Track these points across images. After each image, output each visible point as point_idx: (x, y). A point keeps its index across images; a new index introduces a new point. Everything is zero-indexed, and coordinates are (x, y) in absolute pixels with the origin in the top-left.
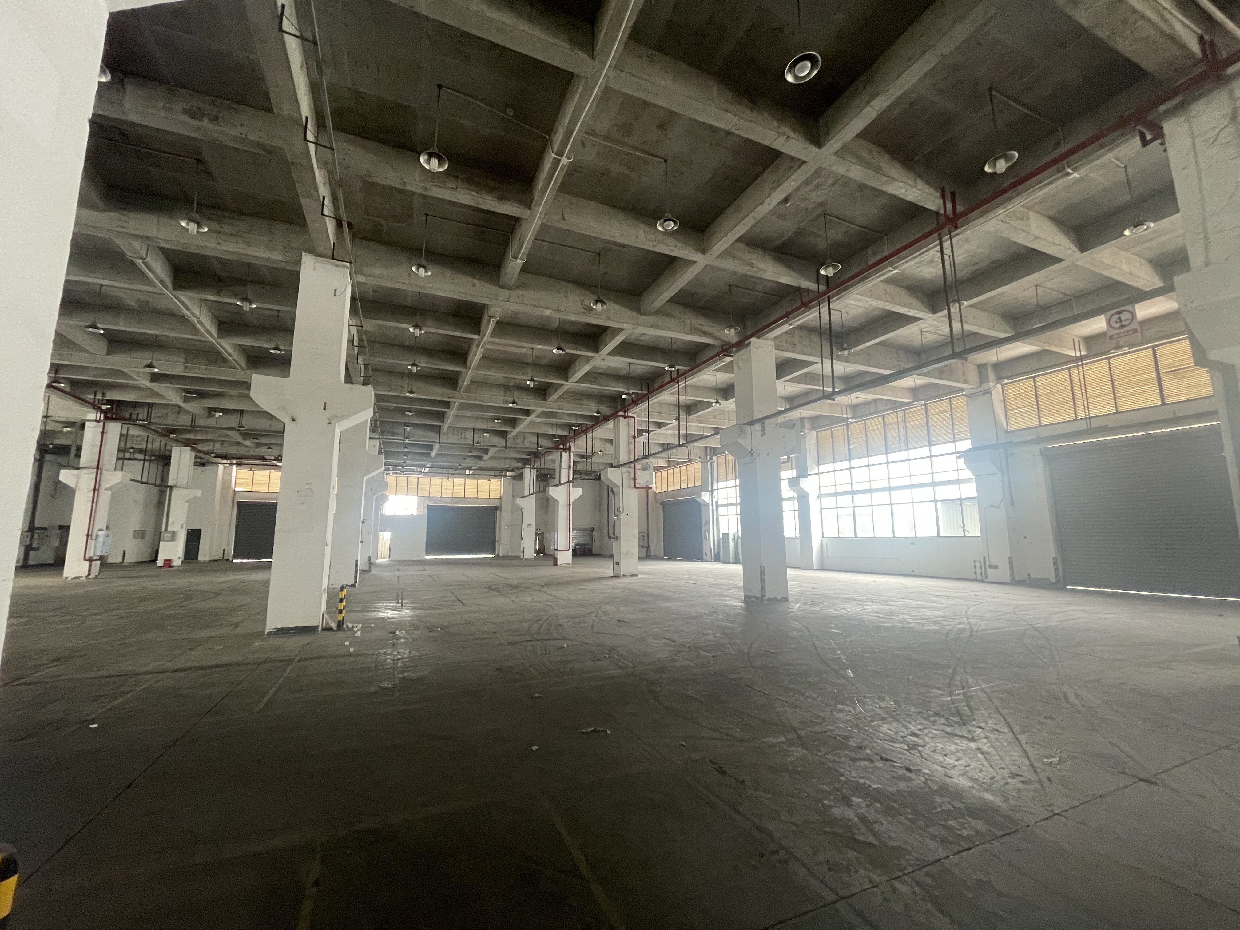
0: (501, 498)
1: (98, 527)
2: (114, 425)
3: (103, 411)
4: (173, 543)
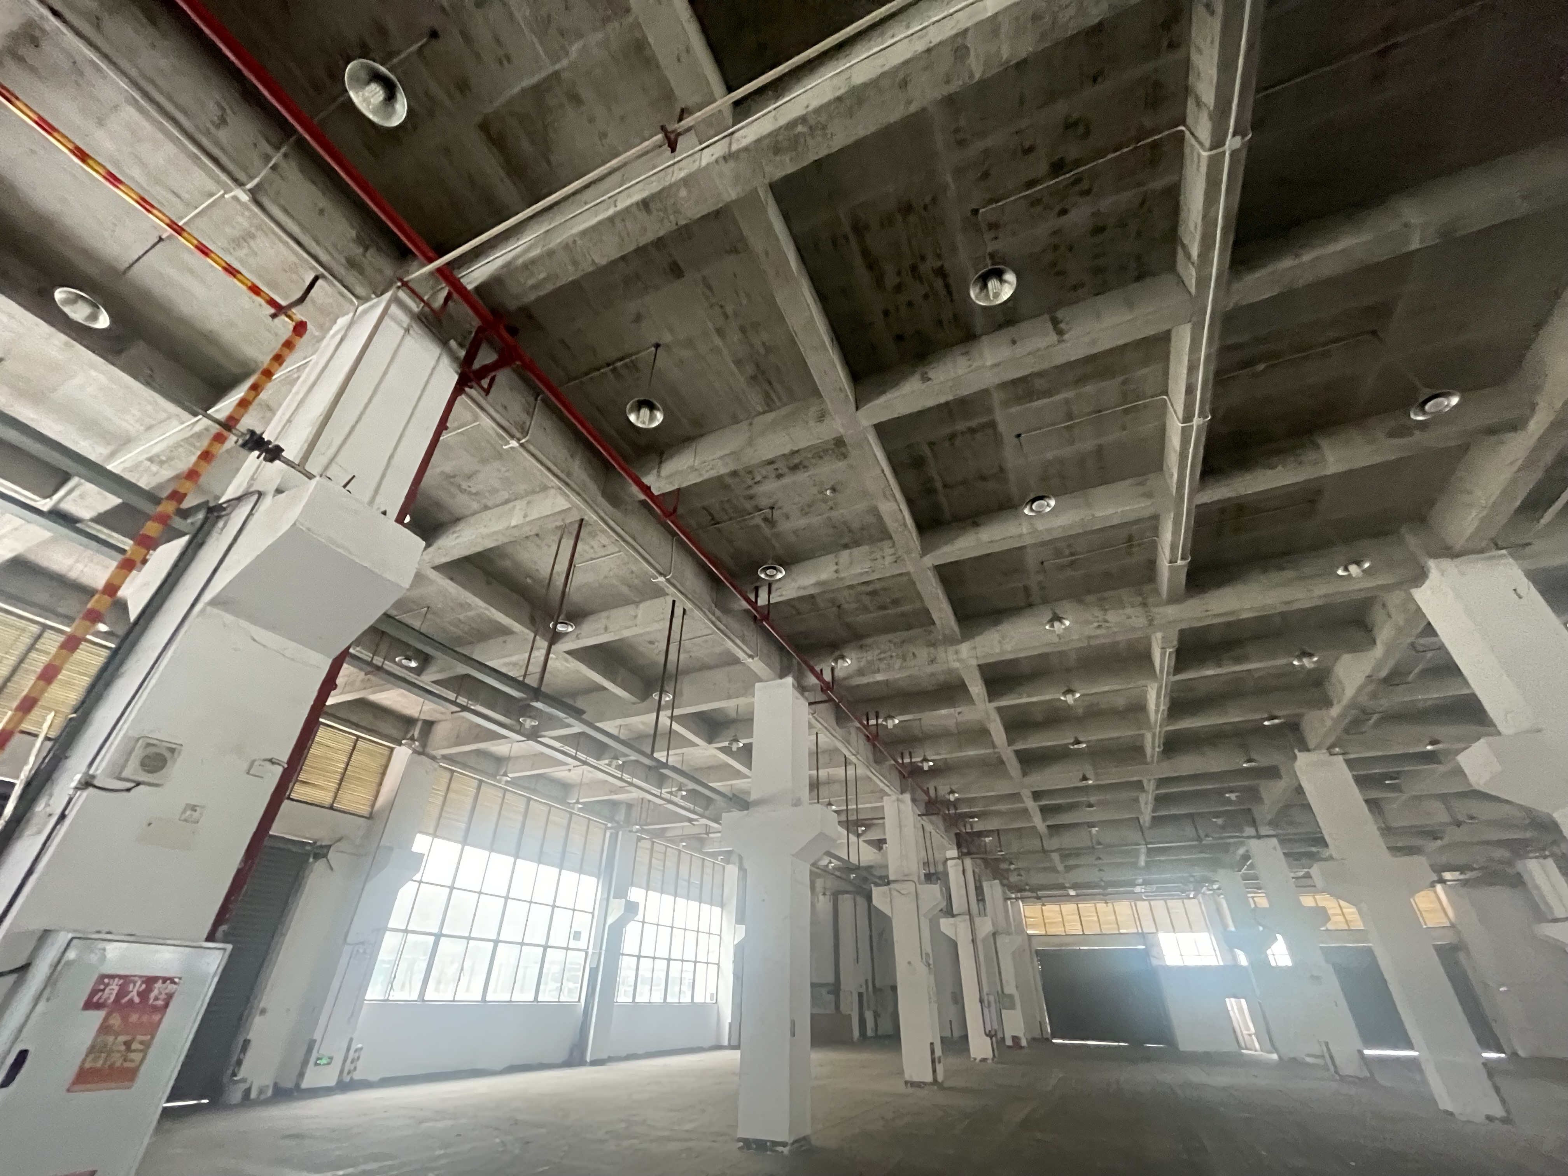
0: (1453, 926)
1: (986, 990)
2: (968, 862)
3: (959, 846)
4: (1013, 1012)
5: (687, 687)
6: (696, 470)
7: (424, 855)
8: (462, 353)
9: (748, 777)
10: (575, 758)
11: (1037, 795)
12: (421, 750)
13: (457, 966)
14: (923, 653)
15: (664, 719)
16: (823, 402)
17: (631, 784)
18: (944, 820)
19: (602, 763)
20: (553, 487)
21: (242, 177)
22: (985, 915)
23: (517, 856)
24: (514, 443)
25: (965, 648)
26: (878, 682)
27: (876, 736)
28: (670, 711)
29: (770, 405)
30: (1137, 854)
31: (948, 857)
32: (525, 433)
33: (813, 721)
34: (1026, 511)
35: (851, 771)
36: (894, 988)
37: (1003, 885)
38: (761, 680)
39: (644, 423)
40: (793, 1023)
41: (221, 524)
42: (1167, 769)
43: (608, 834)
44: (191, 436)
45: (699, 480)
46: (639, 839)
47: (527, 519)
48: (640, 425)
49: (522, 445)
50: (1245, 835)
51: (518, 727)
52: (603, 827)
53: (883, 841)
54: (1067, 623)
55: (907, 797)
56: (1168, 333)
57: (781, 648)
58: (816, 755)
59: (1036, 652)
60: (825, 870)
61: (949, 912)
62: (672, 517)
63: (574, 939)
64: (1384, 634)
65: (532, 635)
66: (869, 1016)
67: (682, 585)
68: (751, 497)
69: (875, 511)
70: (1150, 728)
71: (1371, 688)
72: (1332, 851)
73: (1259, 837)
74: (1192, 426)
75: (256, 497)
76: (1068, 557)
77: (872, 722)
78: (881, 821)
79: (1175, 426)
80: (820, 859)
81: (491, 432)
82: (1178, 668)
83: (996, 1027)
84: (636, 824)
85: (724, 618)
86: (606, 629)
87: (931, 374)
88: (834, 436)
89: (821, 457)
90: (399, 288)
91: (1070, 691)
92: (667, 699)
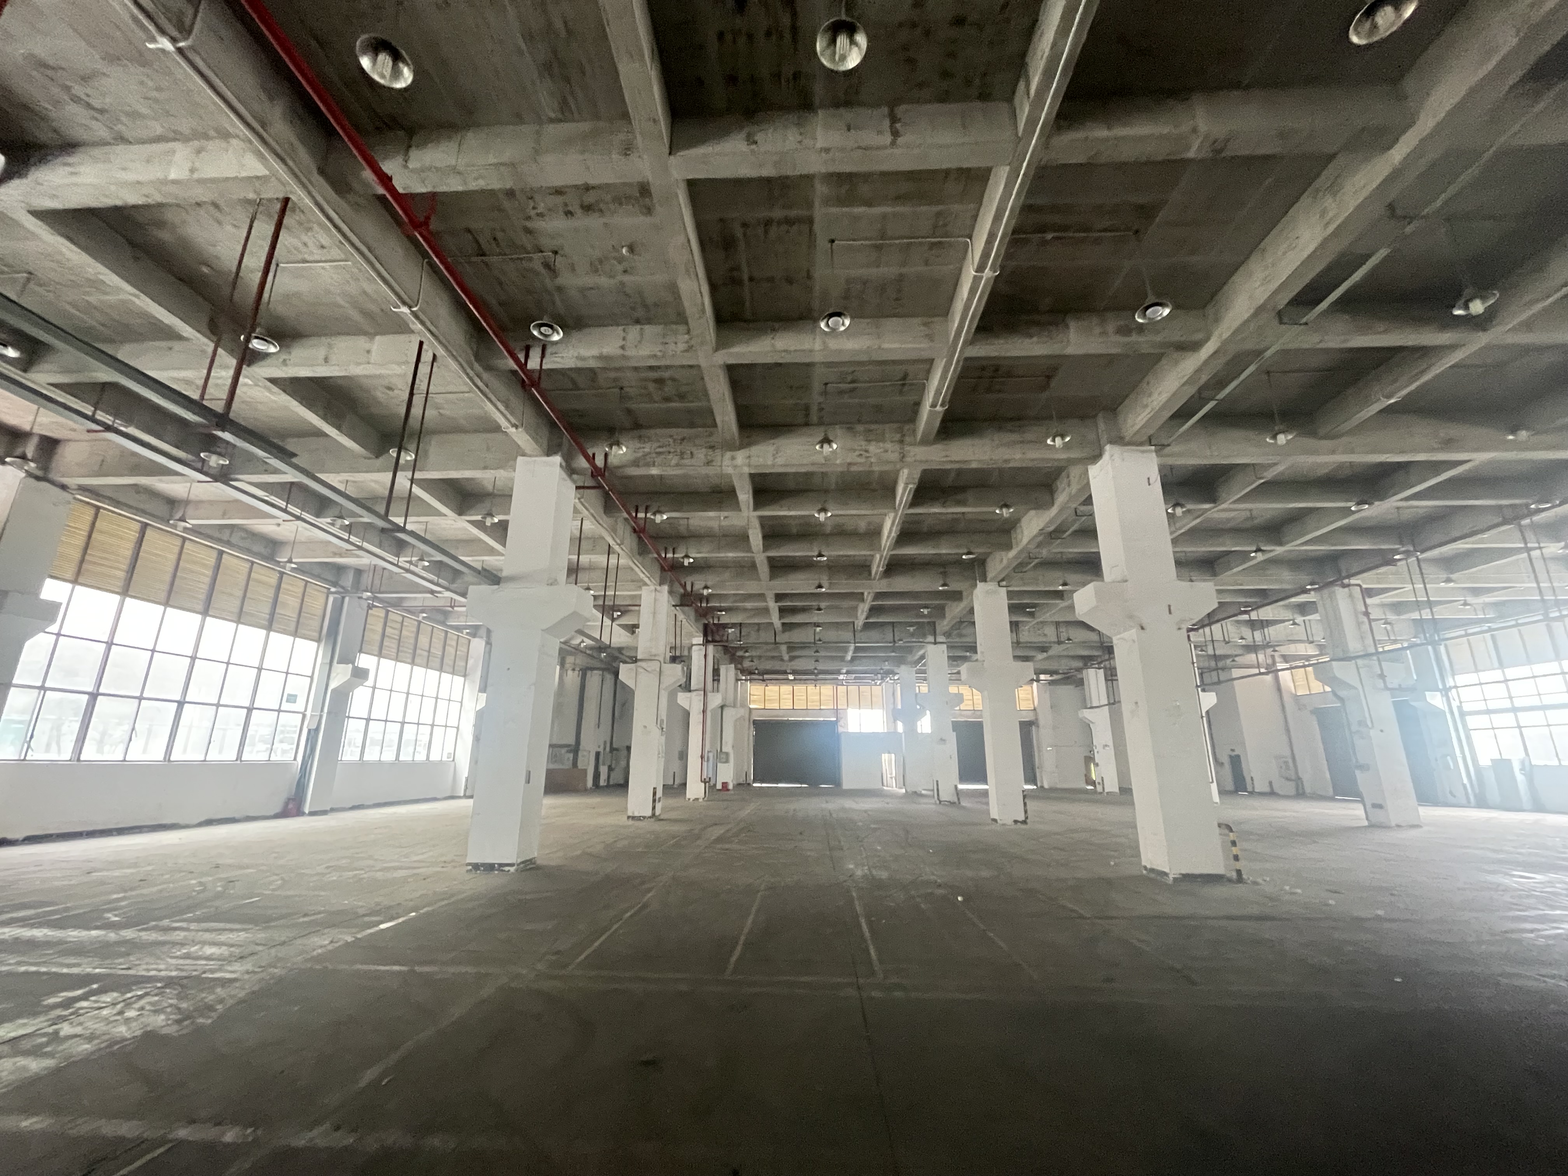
0: (1035, 709)
1: (707, 748)
2: (711, 648)
3: (705, 635)
4: (726, 765)
5: (434, 448)
6: (459, 173)
7: (61, 604)
9: (503, 555)
10: (285, 511)
11: (779, 597)
12: (39, 473)
13: (127, 727)
14: (701, 454)
15: (403, 480)
16: (631, 132)
17: (360, 548)
18: (696, 611)
19: (323, 522)
20: (237, 136)
22: (718, 691)
23: (205, 613)
24: (165, 44)
25: (741, 456)
26: (652, 476)
27: (643, 530)
28: (411, 473)
29: (565, 113)
30: (846, 650)
31: (694, 642)
32: (185, 31)
33: (580, 506)
34: (823, 325)
35: (613, 560)
36: (629, 748)
37: (736, 669)
38: (524, 455)
39: (383, 76)
40: (529, 774)
42: (883, 586)
43: (331, 599)
45: (460, 188)
46: (370, 607)
47: (196, 176)
48: (376, 77)
49: (180, 51)
50: (927, 641)
51: (199, 465)
52: (325, 590)
53: (636, 626)
54: (835, 446)
55: (665, 588)
56: (989, 170)
57: (552, 425)
58: (579, 542)
59: (803, 470)
60: (577, 649)
61: (686, 687)
63: (287, 701)
64: (1061, 498)
65: (212, 345)
66: (603, 770)
68: (528, 231)
69: (673, 288)
70: (879, 549)
71: (1041, 538)
72: (979, 656)
73: (935, 643)
74: (982, 277)
76: (849, 383)
77: (641, 515)
78: (637, 608)
79: (969, 273)
80: (572, 638)
82: (914, 503)
83: (710, 775)
84: (367, 591)
85: (485, 376)
86: (326, 360)
87: (759, 137)
88: (640, 180)
89: (621, 204)
91: (824, 510)
92: (409, 458)
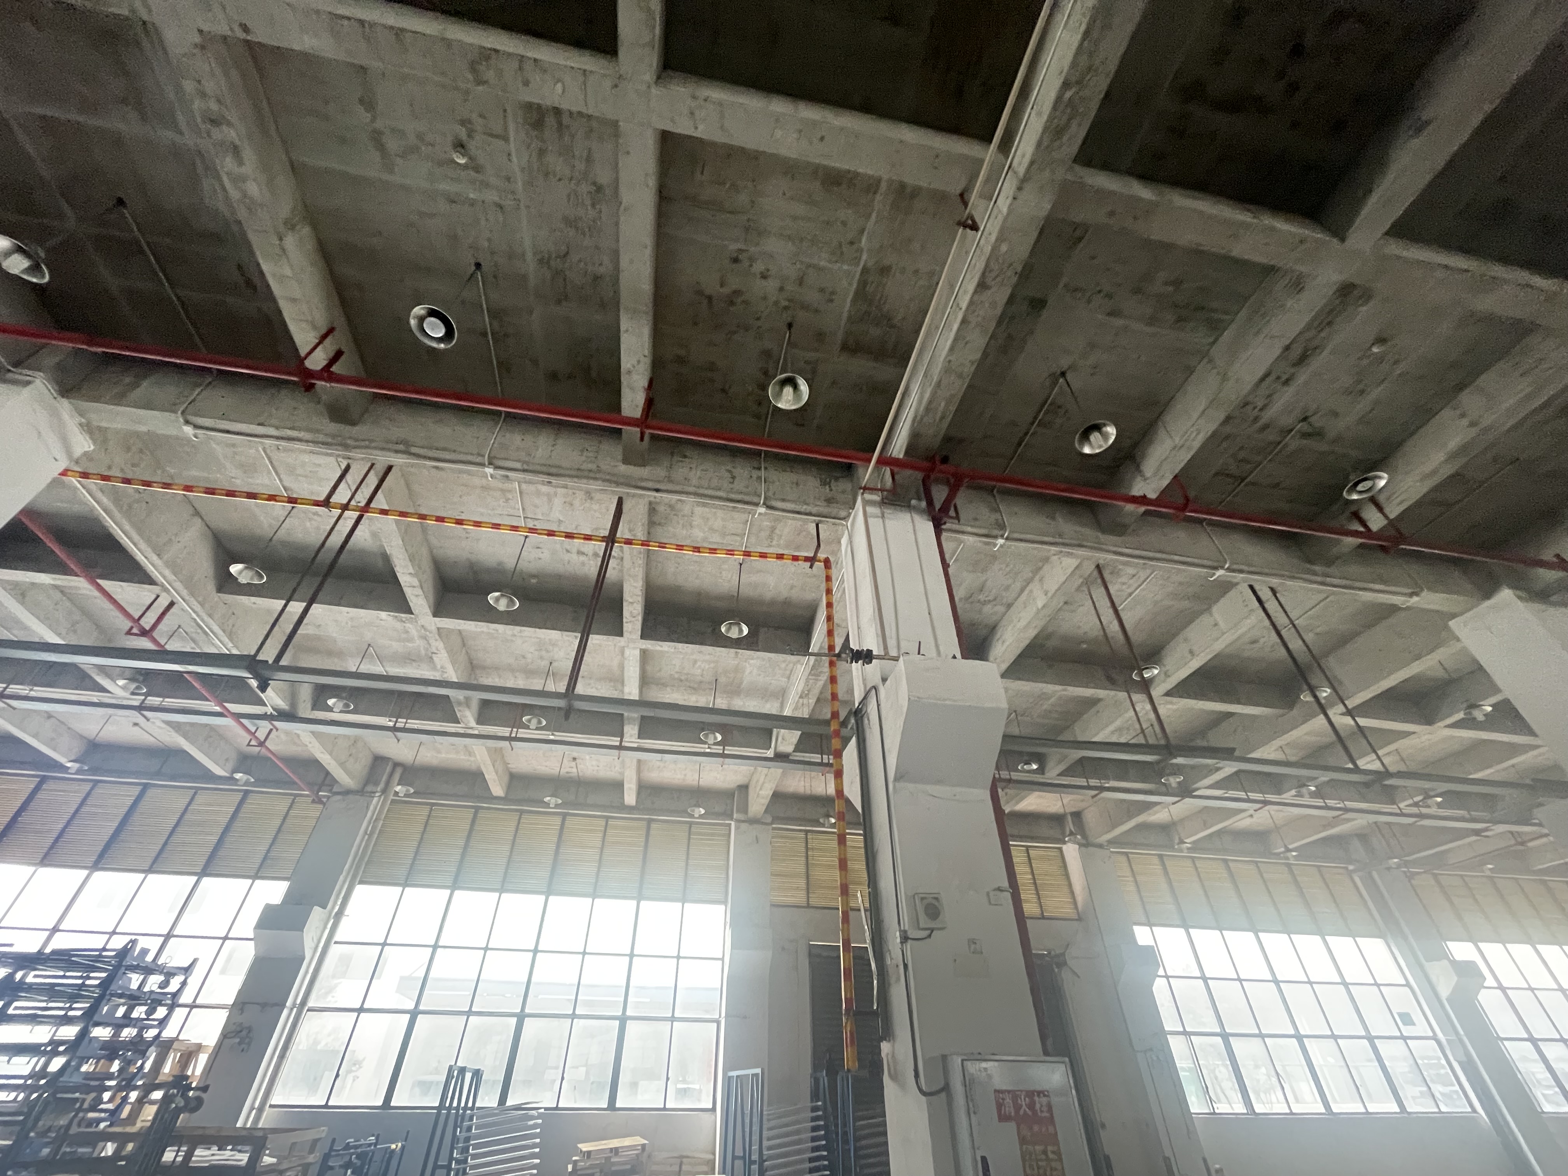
8: (924, 504)
21: (755, 500)
41: (866, 721)
44: (812, 670)
62: (1190, 507)
67: (1249, 565)
75: (874, 691)
81: (979, 545)
90: (863, 494)
